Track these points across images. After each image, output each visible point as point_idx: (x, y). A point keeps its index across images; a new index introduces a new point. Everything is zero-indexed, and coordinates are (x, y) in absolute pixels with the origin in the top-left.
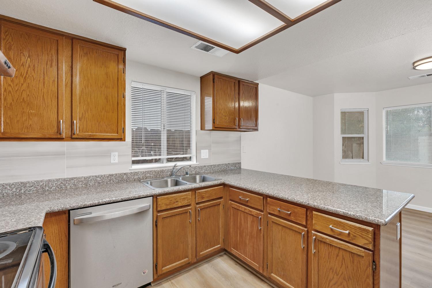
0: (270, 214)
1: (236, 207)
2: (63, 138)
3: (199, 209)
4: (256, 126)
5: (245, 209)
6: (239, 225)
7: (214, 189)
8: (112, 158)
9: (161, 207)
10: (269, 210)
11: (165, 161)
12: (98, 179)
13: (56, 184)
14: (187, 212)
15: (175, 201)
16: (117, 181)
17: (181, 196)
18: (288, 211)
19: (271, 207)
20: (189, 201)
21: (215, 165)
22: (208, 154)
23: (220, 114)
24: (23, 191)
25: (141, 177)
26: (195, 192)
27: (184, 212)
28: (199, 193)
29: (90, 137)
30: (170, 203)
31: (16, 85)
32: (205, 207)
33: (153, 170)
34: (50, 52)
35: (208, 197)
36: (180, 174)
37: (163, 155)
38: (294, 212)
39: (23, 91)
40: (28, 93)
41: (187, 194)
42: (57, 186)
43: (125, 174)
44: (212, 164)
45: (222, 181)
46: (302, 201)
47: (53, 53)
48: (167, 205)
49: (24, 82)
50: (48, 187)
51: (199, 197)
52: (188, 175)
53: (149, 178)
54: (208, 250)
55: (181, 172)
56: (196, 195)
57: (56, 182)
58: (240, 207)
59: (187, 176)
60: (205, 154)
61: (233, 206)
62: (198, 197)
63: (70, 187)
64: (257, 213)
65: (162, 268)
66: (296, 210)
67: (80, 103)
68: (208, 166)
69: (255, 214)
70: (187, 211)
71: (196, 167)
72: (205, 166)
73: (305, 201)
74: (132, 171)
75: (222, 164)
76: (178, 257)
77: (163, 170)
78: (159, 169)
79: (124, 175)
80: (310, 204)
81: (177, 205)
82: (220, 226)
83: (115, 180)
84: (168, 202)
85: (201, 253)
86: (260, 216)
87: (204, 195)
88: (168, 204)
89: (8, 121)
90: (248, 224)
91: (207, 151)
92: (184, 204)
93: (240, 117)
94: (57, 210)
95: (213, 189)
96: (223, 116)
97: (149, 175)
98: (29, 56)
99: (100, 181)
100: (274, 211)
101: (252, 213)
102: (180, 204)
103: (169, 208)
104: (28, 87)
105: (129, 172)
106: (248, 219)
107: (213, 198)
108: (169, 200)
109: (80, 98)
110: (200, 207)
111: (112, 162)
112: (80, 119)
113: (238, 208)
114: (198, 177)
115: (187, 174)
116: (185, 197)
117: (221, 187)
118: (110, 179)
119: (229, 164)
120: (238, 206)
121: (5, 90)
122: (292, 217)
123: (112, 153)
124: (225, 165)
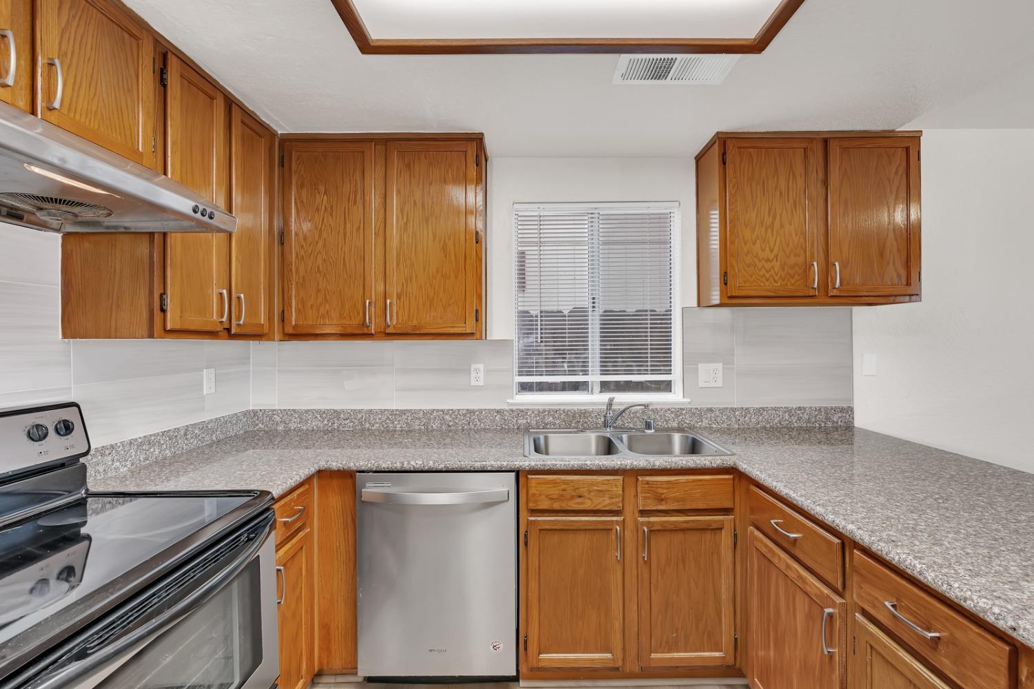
0: (865, 613)
1: (764, 549)
2: (373, 334)
3: (646, 530)
4: (908, 284)
5: (788, 566)
6: (772, 613)
7: (700, 480)
8: (473, 374)
9: (536, 501)
10: (859, 596)
11: (597, 388)
12: (447, 417)
13: (380, 419)
14: (611, 529)
15: (574, 494)
16: (482, 425)
17: (593, 484)
18: (929, 630)
19: (867, 587)
20: (614, 500)
21: (747, 409)
22: (720, 374)
23: (747, 256)
24: (336, 425)
25: (534, 423)
26: (637, 479)
27: (600, 527)
28: (648, 483)
29: (414, 332)
30: (562, 495)
31: (310, 245)
32: (667, 528)
33: (562, 408)
34: (353, 176)
35: (678, 501)
36: (632, 426)
37: (592, 374)
38: (952, 641)
39: (318, 254)
40: (324, 257)
41: (608, 480)
42: (381, 423)
43: (498, 412)
44: (735, 407)
45: (729, 461)
46: (982, 603)
47: (358, 179)
48: (552, 499)
49: (320, 237)
50: (369, 423)
51: (648, 495)
52: (653, 431)
53: (552, 427)
54: (676, 655)
55: (635, 419)
56: (639, 489)
57: (380, 416)
58: (774, 554)
59: (648, 432)
60: (710, 374)
61: (759, 546)
62: (644, 495)
63: (401, 427)
64: (822, 592)
65: (540, 654)
66: (959, 634)
67: (398, 265)
68: (722, 411)
69: (815, 595)
70: (608, 527)
71: (681, 409)
72: (711, 410)
73: (996, 610)
74: (514, 408)
75: (775, 409)
76: (583, 642)
77: (585, 410)
78: (575, 408)
79: (495, 414)
80: (1021, 632)
81: (579, 503)
82: (723, 597)
83: (479, 423)
84: (555, 492)
85: (653, 656)
86: (829, 607)
87: (665, 491)
88: (554, 496)
89: (300, 307)
90: (798, 618)
91: (719, 366)
92: (603, 505)
93: (832, 259)
94: (336, 469)
95: (694, 481)
96: (760, 261)
97: (551, 419)
98: (325, 193)
99: (450, 421)
100: (874, 606)
101: (808, 589)
102: (588, 505)
103: (559, 508)
104: (325, 246)
105: (507, 408)
106: (797, 602)
107: (694, 507)
108: (559, 488)
109: (398, 255)
110: (649, 522)
111: (472, 384)
112: (399, 297)
113: (769, 555)
114: (677, 438)
115: (648, 426)
116: (604, 487)
117: (726, 477)
118: (468, 419)
119: (800, 409)
120: (771, 550)
121: (297, 257)
122: (947, 662)
123: (472, 365)
124: (785, 412)
